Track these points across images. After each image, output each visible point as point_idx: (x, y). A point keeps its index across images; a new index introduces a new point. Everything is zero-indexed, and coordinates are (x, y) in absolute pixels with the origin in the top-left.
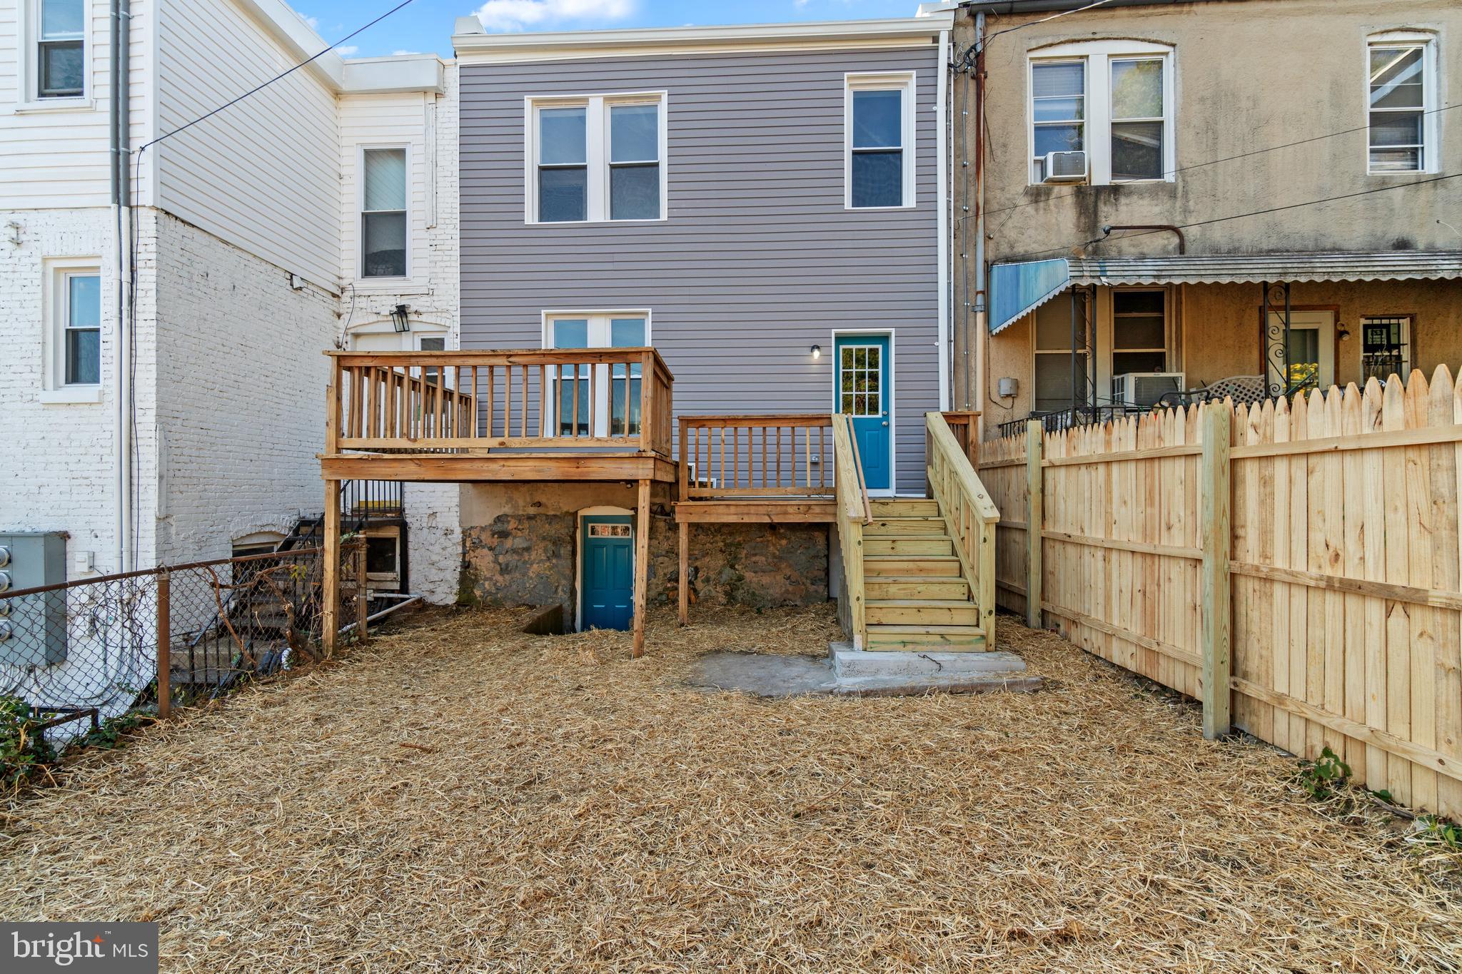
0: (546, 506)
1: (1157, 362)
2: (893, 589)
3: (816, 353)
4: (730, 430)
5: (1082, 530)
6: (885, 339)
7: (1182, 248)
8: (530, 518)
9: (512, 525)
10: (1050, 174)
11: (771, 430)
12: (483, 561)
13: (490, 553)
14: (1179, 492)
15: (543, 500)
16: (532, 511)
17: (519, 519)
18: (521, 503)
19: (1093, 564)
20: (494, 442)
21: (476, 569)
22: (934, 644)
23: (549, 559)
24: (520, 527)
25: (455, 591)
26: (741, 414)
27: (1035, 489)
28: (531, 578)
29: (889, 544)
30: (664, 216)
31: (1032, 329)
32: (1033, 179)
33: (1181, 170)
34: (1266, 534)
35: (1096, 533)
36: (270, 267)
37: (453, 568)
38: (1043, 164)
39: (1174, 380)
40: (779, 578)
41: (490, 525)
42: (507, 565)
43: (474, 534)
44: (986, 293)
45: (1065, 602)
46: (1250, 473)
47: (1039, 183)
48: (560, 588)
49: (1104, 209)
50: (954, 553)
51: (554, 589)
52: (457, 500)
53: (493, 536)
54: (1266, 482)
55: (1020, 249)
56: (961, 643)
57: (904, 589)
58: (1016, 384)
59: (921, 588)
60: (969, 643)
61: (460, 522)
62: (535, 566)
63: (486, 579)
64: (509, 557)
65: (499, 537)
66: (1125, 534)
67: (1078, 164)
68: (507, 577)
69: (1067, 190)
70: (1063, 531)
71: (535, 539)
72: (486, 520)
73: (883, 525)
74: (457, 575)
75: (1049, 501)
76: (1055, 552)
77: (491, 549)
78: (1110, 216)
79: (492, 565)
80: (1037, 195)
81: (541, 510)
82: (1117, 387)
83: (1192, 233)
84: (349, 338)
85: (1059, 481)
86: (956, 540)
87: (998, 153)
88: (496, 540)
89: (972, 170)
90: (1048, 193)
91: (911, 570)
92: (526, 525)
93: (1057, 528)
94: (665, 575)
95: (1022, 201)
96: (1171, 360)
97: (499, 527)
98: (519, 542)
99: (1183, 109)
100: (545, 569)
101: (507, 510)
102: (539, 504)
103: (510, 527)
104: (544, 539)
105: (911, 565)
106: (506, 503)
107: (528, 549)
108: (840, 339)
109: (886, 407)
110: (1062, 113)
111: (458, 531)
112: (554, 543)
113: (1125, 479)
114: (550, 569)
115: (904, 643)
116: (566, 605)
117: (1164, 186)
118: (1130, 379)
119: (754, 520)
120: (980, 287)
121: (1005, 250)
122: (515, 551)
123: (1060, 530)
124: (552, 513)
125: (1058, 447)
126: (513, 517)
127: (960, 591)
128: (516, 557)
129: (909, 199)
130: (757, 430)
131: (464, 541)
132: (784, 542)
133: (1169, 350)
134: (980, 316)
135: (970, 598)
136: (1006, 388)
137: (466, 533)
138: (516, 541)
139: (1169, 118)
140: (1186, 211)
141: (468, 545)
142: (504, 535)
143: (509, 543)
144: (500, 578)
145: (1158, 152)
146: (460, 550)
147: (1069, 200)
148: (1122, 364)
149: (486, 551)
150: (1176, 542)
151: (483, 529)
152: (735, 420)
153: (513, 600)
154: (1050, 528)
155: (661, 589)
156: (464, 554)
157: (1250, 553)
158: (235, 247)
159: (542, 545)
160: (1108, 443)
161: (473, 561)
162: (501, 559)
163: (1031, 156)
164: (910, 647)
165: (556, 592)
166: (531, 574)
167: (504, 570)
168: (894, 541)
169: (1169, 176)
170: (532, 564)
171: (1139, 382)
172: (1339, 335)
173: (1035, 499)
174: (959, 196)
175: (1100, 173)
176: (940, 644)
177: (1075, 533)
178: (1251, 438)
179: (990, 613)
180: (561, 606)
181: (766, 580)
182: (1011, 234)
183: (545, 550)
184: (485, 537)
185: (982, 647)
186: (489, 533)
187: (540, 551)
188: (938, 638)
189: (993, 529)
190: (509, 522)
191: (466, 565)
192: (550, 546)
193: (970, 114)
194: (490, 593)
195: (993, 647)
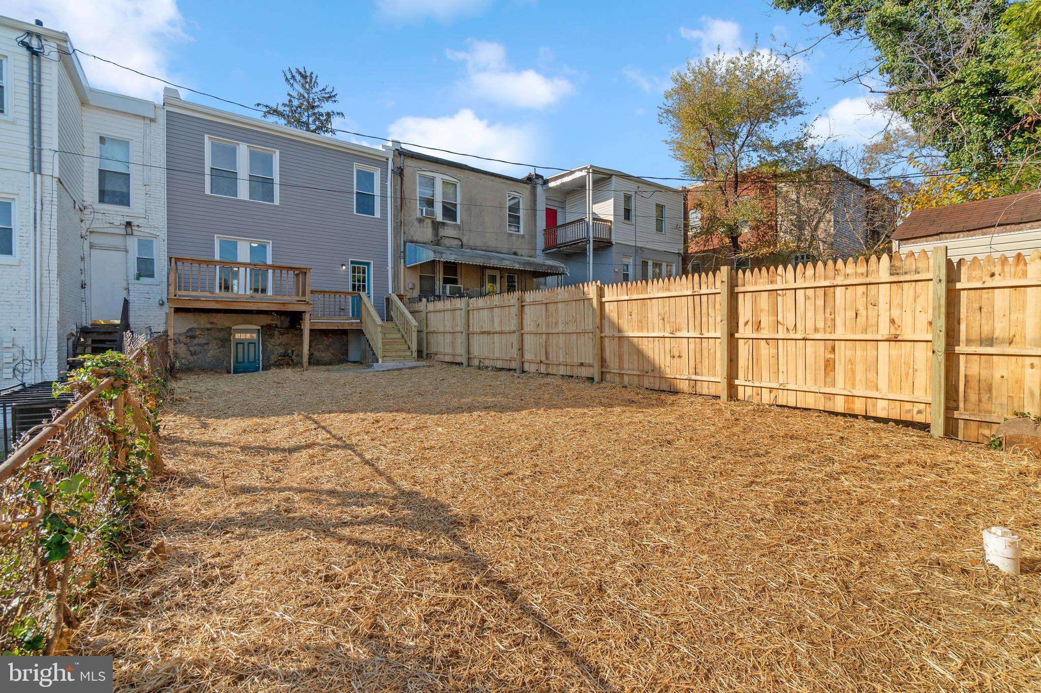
0: (216, 324)
1: (454, 281)
2: (387, 347)
3: (344, 268)
4: (322, 295)
6: (368, 264)
7: (462, 245)
8: (208, 329)
9: (197, 333)
10: (424, 215)
11: (338, 296)
13: (185, 346)
14: (459, 318)
15: (215, 321)
16: (209, 326)
17: (202, 330)
18: (203, 322)
19: (440, 337)
23: (219, 348)
24: (202, 333)
26: (327, 290)
27: (425, 318)
30: (277, 202)
31: (419, 268)
32: (418, 215)
33: (462, 221)
34: (473, 326)
35: (441, 329)
38: (422, 210)
39: (460, 288)
40: (329, 353)
41: (184, 332)
42: (195, 351)
44: (404, 252)
45: (433, 349)
46: (471, 313)
47: (421, 217)
49: (440, 230)
50: (403, 337)
53: (187, 338)
54: (473, 315)
55: (415, 239)
56: (410, 360)
58: (414, 285)
59: (395, 346)
62: (211, 351)
63: (183, 358)
64: (196, 348)
65: (190, 338)
66: (448, 329)
67: (433, 213)
69: (429, 221)
71: (211, 339)
72: (181, 329)
75: (429, 322)
76: (431, 336)
77: (185, 344)
78: (443, 232)
79: (186, 352)
80: (420, 221)
81: (213, 326)
82: (444, 288)
83: (465, 241)
84: (88, 233)
85: (431, 316)
86: (403, 333)
87: (408, 204)
88: (188, 340)
89: (399, 208)
90: (423, 221)
92: (206, 333)
93: (431, 329)
95: (416, 223)
96: (459, 281)
97: (190, 333)
98: (202, 340)
99: (463, 197)
101: (195, 325)
102: (212, 323)
104: (216, 339)
106: (194, 322)
107: (207, 344)
108: (352, 262)
109: (369, 289)
110: (427, 194)
112: (222, 341)
113: (448, 315)
114: (219, 352)
117: (457, 225)
118: (448, 286)
119: (332, 328)
120: (402, 250)
121: (410, 238)
122: (199, 345)
123: (432, 330)
124: (219, 327)
125: (431, 306)
126: (198, 328)
127: (406, 347)
128: (200, 347)
129: (377, 214)
130: (332, 296)
132: (331, 340)
133: (458, 277)
134: (402, 260)
135: (409, 348)
136: (411, 286)
138: (201, 340)
139: (458, 202)
140: (463, 234)
142: (193, 337)
143: (196, 341)
145: (455, 212)
147: (430, 224)
148: (446, 281)
149: (182, 345)
150: (459, 329)
151: (178, 333)
152: (325, 292)
154: (429, 329)
155: (276, 360)
157: (471, 330)
159: (215, 342)
160: (444, 306)
162: (191, 349)
163: (418, 207)
165: (223, 363)
167: (193, 354)
169: (459, 222)
170: (209, 351)
171: (450, 287)
172: (501, 277)
173: (425, 321)
174: (395, 217)
175: (439, 217)
177: (436, 330)
178: (471, 306)
179: (416, 352)
181: (323, 355)
182: (412, 233)
184: (183, 338)
185: (414, 360)
186: (183, 336)
187: (214, 344)
188: (402, 359)
190: (196, 331)
192: (219, 342)
193: (399, 187)
194: (185, 365)
195: (416, 360)
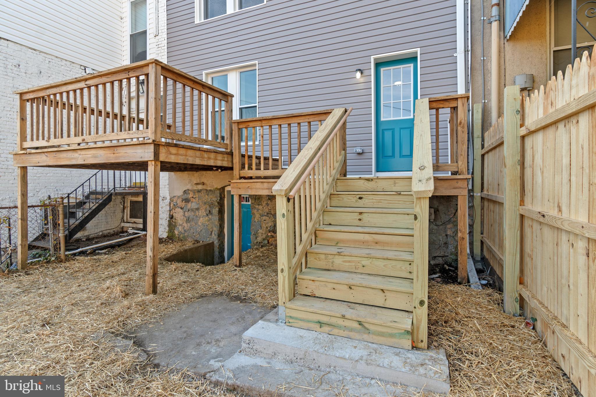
0: (207, 185)
2: (338, 261)
3: (358, 74)
4: (267, 127)
5: (560, 210)
6: (415, 59)
8: (199, 191)
9: (191, 196)
12: (179, 215)
13: (181, 210)
15: (205, 181)
16: (200, 187)
17: (194, 192)
18: (195, 183)
19: (572, 256)
20: (79, 139)
21: (175, 219)
22: (352, 330)
24: (194, 196)
25: (166, 231)
28: (200, 226)
29: (356, 216)
35: (576, 214)
36: (68, 63)
37: (166, 218)
41: (182, 195)
42: (189, 218)
43: (175, 200)
45: (542, 295)
48: (213, 232)
51: (210, 233)
52: (167, 181)
53: (183, 201)
56: (381, 334)
57: (349, 262)
58: (532, 78)
59: (365, 262)
60: (392, 336)
61: (170, 193)
62: (201, 219)
63: (180, 225)
64: (190, 213)
65: (185, 202)
68: (189, 224)
70: (539, 209)
71: (201, 203)
72: (180, 193)
73: (360, 198)
74: (167, 223)
75: (528, 174)
76: (533, 233)
77: (182, 208)
79: (183, 217)
81: (204, 187)
85: (537, 149)
88: (183, 204)
91: (367, 242)
92: (197, 195)
93: (535, 205)
94: (267, 228)
97: (185, 196)
100: (206, 221)
101: (189, 187)
102: (203, 184)
103: (190, 197)
104: (205, 203)
105: (367, 237)
106: (189, 183)
107: (198, 209)
108: (380, 63)
111: (168, 198)
112: (210, 206)
114: (209, 221)
115: (321, 324)
116: (216, 243)
120: (495, 1)
122: (192, 210)
124: (209, 189)
126: (191, 190)
127: (405, 269)
128: (193, 214)
131: (170, 203)
136: (523, 83)
137: (171, 200)
138: (193, 204)
141: (171, 206)
142: (187, 201)
143: (189, 206)
144: (185, 224)
146: (168, 209)
149: (179, 209)
151: (179, 197)
153: (192, 237)
154: (529, 205)
155: (264, 236)
156: (170, 211)
158: (41, 52)
159: (204, 207)
161: (174, 214)
162: (186, 214)
164: (326, 329)
166: (200, 224)
167: (188, 220)
168: (361, 213)
170: (200, 218)
176: (358, 332)
177: (551, 211)
179: (422, 303)
180: (213, 243)
183: (206, 210)
184: (180, 202)
185: (407, 343)
186: (181, 199)
187: (203, 211)
188: (356, 325)
189: (426, 204)
190: (189, 194)
191: (171, 217)
192: (208, 208)
194: (181, 233)
195: (425, 344)
